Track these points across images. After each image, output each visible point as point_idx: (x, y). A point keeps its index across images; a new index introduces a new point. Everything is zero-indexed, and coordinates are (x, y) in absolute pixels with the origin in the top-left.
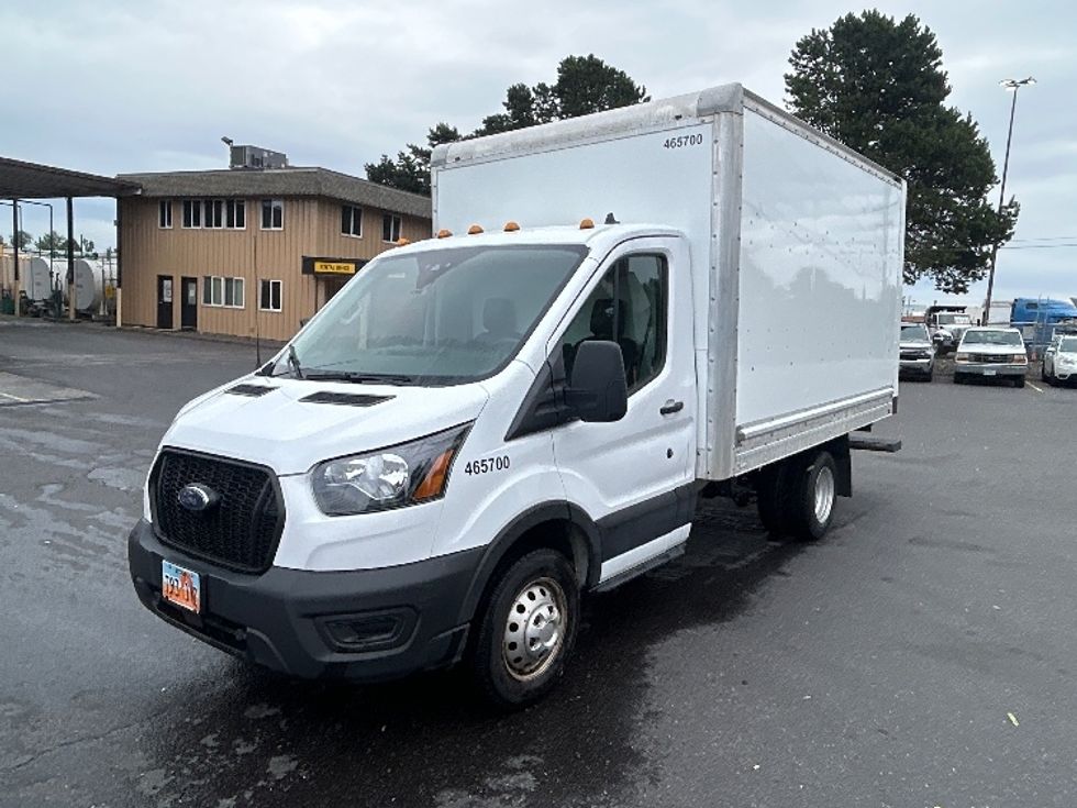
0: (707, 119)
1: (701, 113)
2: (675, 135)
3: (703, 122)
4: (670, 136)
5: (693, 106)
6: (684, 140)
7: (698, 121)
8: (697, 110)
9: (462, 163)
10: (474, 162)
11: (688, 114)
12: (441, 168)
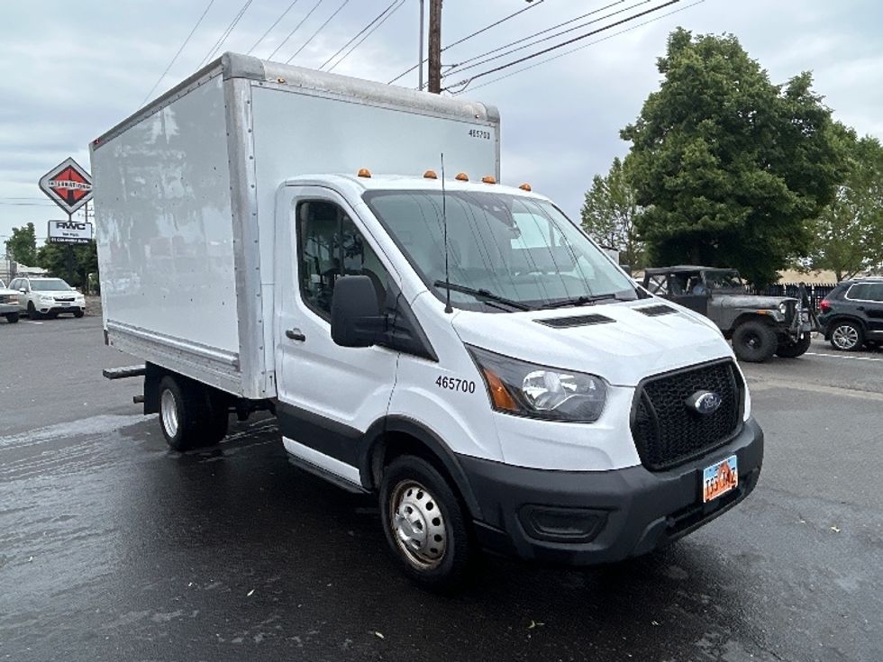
0: (492, 124)
1: (489, 119)
5: (484, 111)
6: (480, 133)
7: (487, 123)
8: (488, 116)
9: (286, 88)
10: (304, 91)
11: (482, 118)
12: (257, 83)
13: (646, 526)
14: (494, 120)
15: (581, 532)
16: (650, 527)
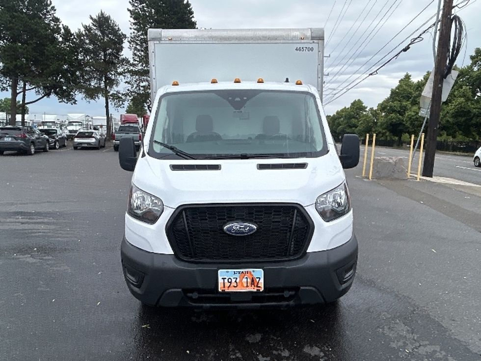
0: (315, 41)
1: (313, 38)
2: (301, 46)
3: (314, 42)
4: (299, 46)
5: (309, 34)
6: (305, 49)
7: (311, 42)
8: (311, 37)
9: (173, 42)
10: (182, 42)
11: (307, 38)
12: (158, 42)
13: (169, 289)
14: (318, 37)
15: (134, 280)
16: (170, 290)
